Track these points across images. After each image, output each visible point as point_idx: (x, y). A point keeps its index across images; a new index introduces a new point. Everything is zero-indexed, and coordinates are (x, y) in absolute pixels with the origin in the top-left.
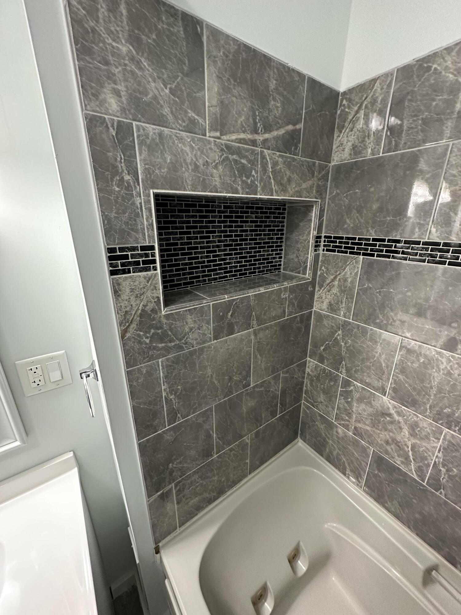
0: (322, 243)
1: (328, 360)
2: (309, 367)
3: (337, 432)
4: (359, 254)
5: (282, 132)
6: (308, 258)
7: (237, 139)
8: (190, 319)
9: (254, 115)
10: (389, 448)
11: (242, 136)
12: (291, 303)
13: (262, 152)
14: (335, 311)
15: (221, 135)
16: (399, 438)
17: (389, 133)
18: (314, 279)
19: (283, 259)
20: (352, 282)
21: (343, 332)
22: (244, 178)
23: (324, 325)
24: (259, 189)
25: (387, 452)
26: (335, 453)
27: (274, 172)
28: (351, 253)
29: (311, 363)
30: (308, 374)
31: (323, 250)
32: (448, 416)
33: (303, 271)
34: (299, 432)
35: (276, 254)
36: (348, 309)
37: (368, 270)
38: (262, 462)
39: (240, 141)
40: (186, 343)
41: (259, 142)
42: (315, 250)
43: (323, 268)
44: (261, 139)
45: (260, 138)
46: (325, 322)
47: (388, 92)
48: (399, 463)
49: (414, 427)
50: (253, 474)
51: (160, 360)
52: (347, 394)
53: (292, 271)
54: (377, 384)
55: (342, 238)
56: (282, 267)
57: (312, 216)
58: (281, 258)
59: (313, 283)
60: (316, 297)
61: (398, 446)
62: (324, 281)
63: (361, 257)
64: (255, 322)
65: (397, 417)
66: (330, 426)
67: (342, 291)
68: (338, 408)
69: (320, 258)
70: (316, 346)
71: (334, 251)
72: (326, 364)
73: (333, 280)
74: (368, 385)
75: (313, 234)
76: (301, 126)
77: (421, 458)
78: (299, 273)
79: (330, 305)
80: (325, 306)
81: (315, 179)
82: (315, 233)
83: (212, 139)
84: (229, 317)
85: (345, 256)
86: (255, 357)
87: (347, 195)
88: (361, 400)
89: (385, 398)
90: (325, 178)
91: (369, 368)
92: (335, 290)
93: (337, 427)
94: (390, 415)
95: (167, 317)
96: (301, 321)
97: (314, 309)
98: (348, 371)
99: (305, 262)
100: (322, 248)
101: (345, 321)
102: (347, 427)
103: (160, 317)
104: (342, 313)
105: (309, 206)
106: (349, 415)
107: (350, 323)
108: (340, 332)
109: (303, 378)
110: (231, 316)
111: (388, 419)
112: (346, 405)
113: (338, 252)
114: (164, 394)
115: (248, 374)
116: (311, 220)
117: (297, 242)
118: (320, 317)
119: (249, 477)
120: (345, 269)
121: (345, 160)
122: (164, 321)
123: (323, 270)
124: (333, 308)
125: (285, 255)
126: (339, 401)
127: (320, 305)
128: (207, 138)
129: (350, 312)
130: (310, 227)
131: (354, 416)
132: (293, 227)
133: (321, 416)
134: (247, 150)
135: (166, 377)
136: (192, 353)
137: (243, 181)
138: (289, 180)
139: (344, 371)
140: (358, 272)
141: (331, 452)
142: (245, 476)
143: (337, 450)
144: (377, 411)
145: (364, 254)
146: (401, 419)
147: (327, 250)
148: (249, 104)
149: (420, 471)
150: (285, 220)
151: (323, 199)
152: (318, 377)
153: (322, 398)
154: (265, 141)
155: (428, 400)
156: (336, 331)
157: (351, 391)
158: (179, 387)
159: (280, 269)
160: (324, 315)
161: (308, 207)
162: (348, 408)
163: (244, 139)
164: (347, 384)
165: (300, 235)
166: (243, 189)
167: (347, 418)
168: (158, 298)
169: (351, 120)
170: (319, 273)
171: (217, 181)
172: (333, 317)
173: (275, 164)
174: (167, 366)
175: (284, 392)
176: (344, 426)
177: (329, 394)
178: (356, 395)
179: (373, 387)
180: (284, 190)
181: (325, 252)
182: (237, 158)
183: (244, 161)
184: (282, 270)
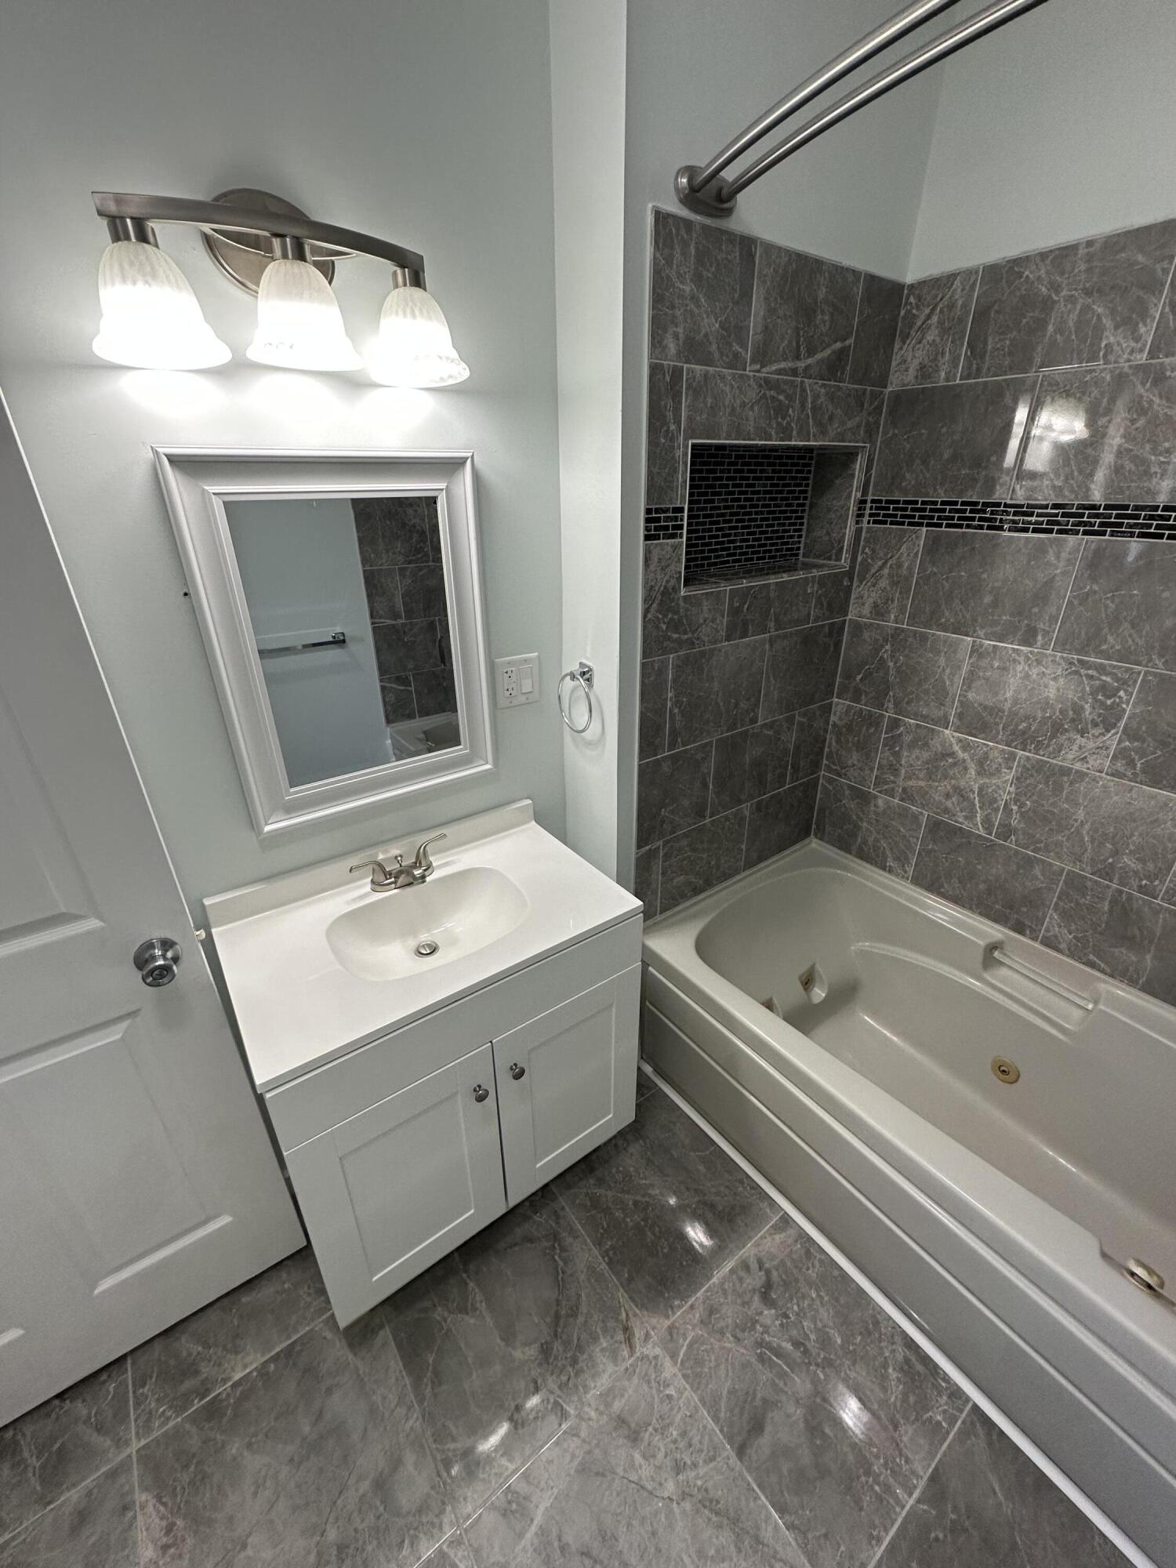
0: (868, 512)
1: (867, 694)
2: (835, 714)
3: (875, 806)
4: (920, 525)
5: (828, 352)
6: (845, 533)
7: (776, 370)
8: (706, 605)
9: (798, 335)
10: (949, 804)
11: (783, 365)
12: (819, 603)
13: (802, 382)
14: (882, 615)
15: (761, 368)
16: (962, 783)
17: (969, 353)
18: (852, 567)
19: (803, 540)
20: (910, 569)
21: (892, 645)
22: (780, 420)
23: (865, 641)
24: (794, 432)
25: (946, 811)
26: (871, 840)
27: (814, 409)
28: (910, 524)
29: (840, 707)
30: (835, 725)
31: (869, 523)
32: (1024, 733)
33: (836, 556)
34: (814, 826)
35: (795, 530)
36: (902, 609)
37: (933, 548)
38: (760, 859)
39: (779, 372)
40: (698, 639)
41: (800, 371)
42: (857, 522)
43: (867, 550)
44: (803, 365)
45: (801, 365)
46: (866, 635)
47: (970, 296)
48: (961, 820)
49: (982, 763)
50: (747, 873)
51: (671, 656)
52: (893, 742)
53: (818, 557)
54: (937, 713)
55: (898, 502)
56: (801, 551)
57: (855, 469)
58: (800, 536)
59: (850, 574)
60: (853, 596)
61: (962, 796)
62: (867, 570)
63: (924, 529)
64: (772, 624)
65: (961, 755)
66: (864, 798)
67: (894, 584)
68: (880, 767)
69: (863, 535)
70: (848, 676)
71: (885, 523)
72: (863, 702)
73: (881, 568)
74: (925, 718)
75: (856, 496)
76: (851, 341)
77: (989, 801)
78: (830, 560)
79: (876, 605)
80: (866, 610)
81: (865, 413)
82: (859, 495)
83: (752, 374)
84: (745, 609)
85: (900, 529)
87: (908, 437)
88: (912, 745)
89: (947, 732)
90: (878, 410)
91: (927, 692)
92: (883, 583)
93: (876, 797)
94: (952, 754)
95: (685, 598)
96: (830, 635)
97: (849, 617)
98: (896, 705)
99: (841, 541)
100: (866, 519)
101: (897, 628)
102: (891, 793)
103: (679, 599)
104: (893, 617)
105: (852, 454)
106: (895, 771)
107: (903, 630)
108: (888, 647)
109: (826, 731)
110: (748, 609)
111: (950, 760)
112: (891, 758)
113: (892, 523)
114: (669, 704)
115: (757, 704)
116: (853, 476)
117: (829, 510)
118: (858, 628)
119: (743, 875)
120: (900, 549)
121: (908, 385)
122: (682, 604)
123: (866, 553)
124: (879, 611)
125: (808, 531)
126: (882, 755)
127: (858, 609)
128: (747, 373)
129: (904, 614)
130: (852, 486)
131: (903, 771)
132: (823, 486)
133: (851, 788)
134: (786, 382)
135: (674, 681)
136: (702, 654)
137: (778, 424)
138: (831, 418)
139: (891, 706)
140: (918, 551)
141: (865, 842)
142: (737, 872)
143: (875, 834)
144: (936, 754)
145: (928, 525)
146: (966, 756)
147: (875, 522)
148: (794, 324)
149: (988, 823)
150: (811, 476)
151: (873, 443)
152: (849, 727)
153: (854, 758)
154: (807, 367)
155: (1002, 718)
156: (882, 646)
157: (900, 735)
158: (685, 699)
159: (797, 555)
160: (865, 624)
161: (850, 455)
162: (894, 762)
163: (784, 369)
164: (895, 724)
165: (834, 499)
166: (777, 433)
167: (892, 778)
168: (680, 573)
169: (919, 328)
170: (859, 558)
171: (750, 427)
172: (878, 625)
173: (816, 397)
174: (678, 666)
175: (797, 748)
176: (886, 792)
177: (865, 748)
178: (908, 738)
179: (932, 720)
180: (823, 433)
181: (871, 525)
182: (775, 395)
183: (781, 397)
184: (800, 557)
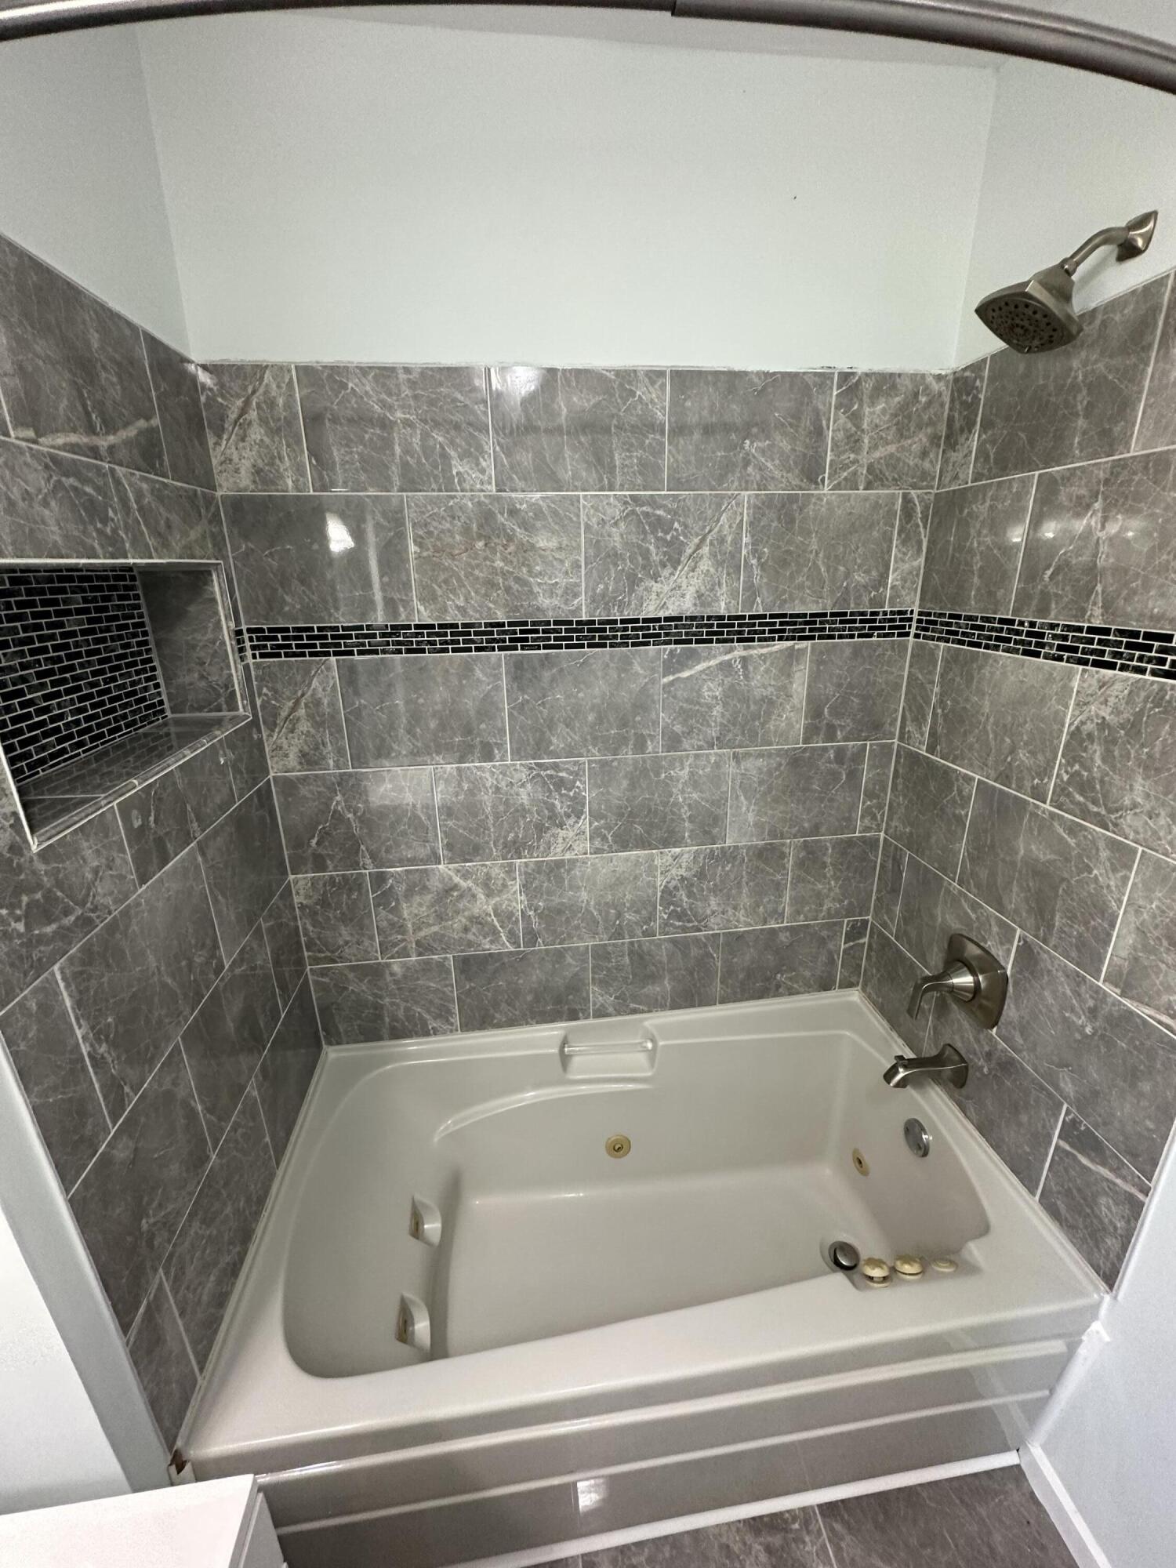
0: (248, 644)
1: (332, 858)
2: (298, 893)
3: (392, 974)
4: (327, 654)
5: (131, 432)
6: (231, 675)
7: (65, 444)
8: (87, 848)
9: (81, 395)
10: (470, 936)
11: (73, 438)
12: (237, 770)
13: (112, 471)
14: (316, 763)
15: (39, 434)
16: (476, 911)
17: (314, 462)
18: (255, 715)
19: (162, 689)
20: (332, 704)
21: (344, 795)
22: (99, 525)
23: (304, 797)
24: (127, 545)
25: (470, 944)
26: (401, 1014)
27: (141, 509)
28: (312, 654)
29: (301, 883)
30: (302, 907)
31: (254, 656)
32: (514, 842)
33: (227, 703)
34: (322, 1034)
35: (148, 679)
36: (340, 752)
37: (350, 677)
39: (73, 448)
40: (94, 910)
41: (103, 452)
42: (242, 660)
43: (265, 690)
44: (105, 444)
45: (104, 442)
46: (304, 791)
47: (291, 396)
48: (487, 947)
49: (486, 884)
50: (283, 1165)
51: (56, 968)
52: (386, 898)
53: (200, 709)
54: (423, 852)
55: (287, 630)
56: (166, 706)
58: (157, 686)
59: (255, 723)
60: (267, 750)
61: (480, 923)
62: (275, 716)
63: (333, 659)
64: (195, 825)
65: (464, 884)
66: (375, 973)
67: (318, 725)
68: (380, 931)
69: (253, 673)
70: (298, 844)
71: (278, 655)
72: (331, 868)
73: (294, 709)
74: (412, 861)
75: (228, 627)
76: (156, 421)
77: (505, 917)
78: (220, 710)
79: (303, 755)
80: (293, 760)
81: (205, 521)
82: (232, 625)
84: (152, 824)
85: (302, 661)
86: (216, 901)
87: (271, 553)
88: (409, 894)
89: (440, 867)
91: (404, 834)
92: (304, 726)
93: (388, 965)
94: (455, 887)
95: (43, 855)
96: (261, 805)
97: (272, 774)
98: (374, 856)
99: (228, 684)
100: (249, 653)
101: (341, 775)
102: (404, 953)
103: (31, 860)
104: (331, 762)
106: (402, 929)
107: (350, 775)
108: (339, 798)
109: (295, 919)
110: (156, 822)
111: (455, 894)
112: (391, 916)
113: (287, 655)
114: (85, 1049)
116: (214, 600)
117: (194, 647)
118: (289, 786)
120: (310, 684)
122: (41, 867)
123: (266, 695)
124: (309, 759)
125: (168, 680)
126: (378, 918)
127: (281, 763)
128: (14, 441)
129: (344, 755)
130: (216, 613)
131: (410, 926)
133: (352, 968)
134: (88, 466)
135: (79, 1004)
139: (368, 861)
140: (335, 684)
141: (394, 1018)
142: (271, 1176)
143: (403, 1005)
144: (438, 893)
145: (336, 654)
146: (470, 883)
147: (262, 656)
148: (67, 375)
149: (512, 935)
151: (225, 558)
152: (324, 903)
153: (345, 933)
154: (111, 449)
155: (489, 836)
156: (331, 799)
157: (392, 887)
158: (110, 1020)
159: (162, 711)
160: (297, 778)
161: (198, 577)
162: (396, 919)
163: (77, 445)
164: (380, 879)
165: (195, 631)
167: (400, 937)
169: (236, 422)
170: (259, 702)
172: (316, 775)
173: (139, 496)
174: (76, 975)
175: (277, 963)
176: (399, 955)
177: (355, 918)
178: (401, 889)
179: (422, 860)
181: (259, 660)
182: (77, 484)
183: (89, 490)
184: (168, 713)
